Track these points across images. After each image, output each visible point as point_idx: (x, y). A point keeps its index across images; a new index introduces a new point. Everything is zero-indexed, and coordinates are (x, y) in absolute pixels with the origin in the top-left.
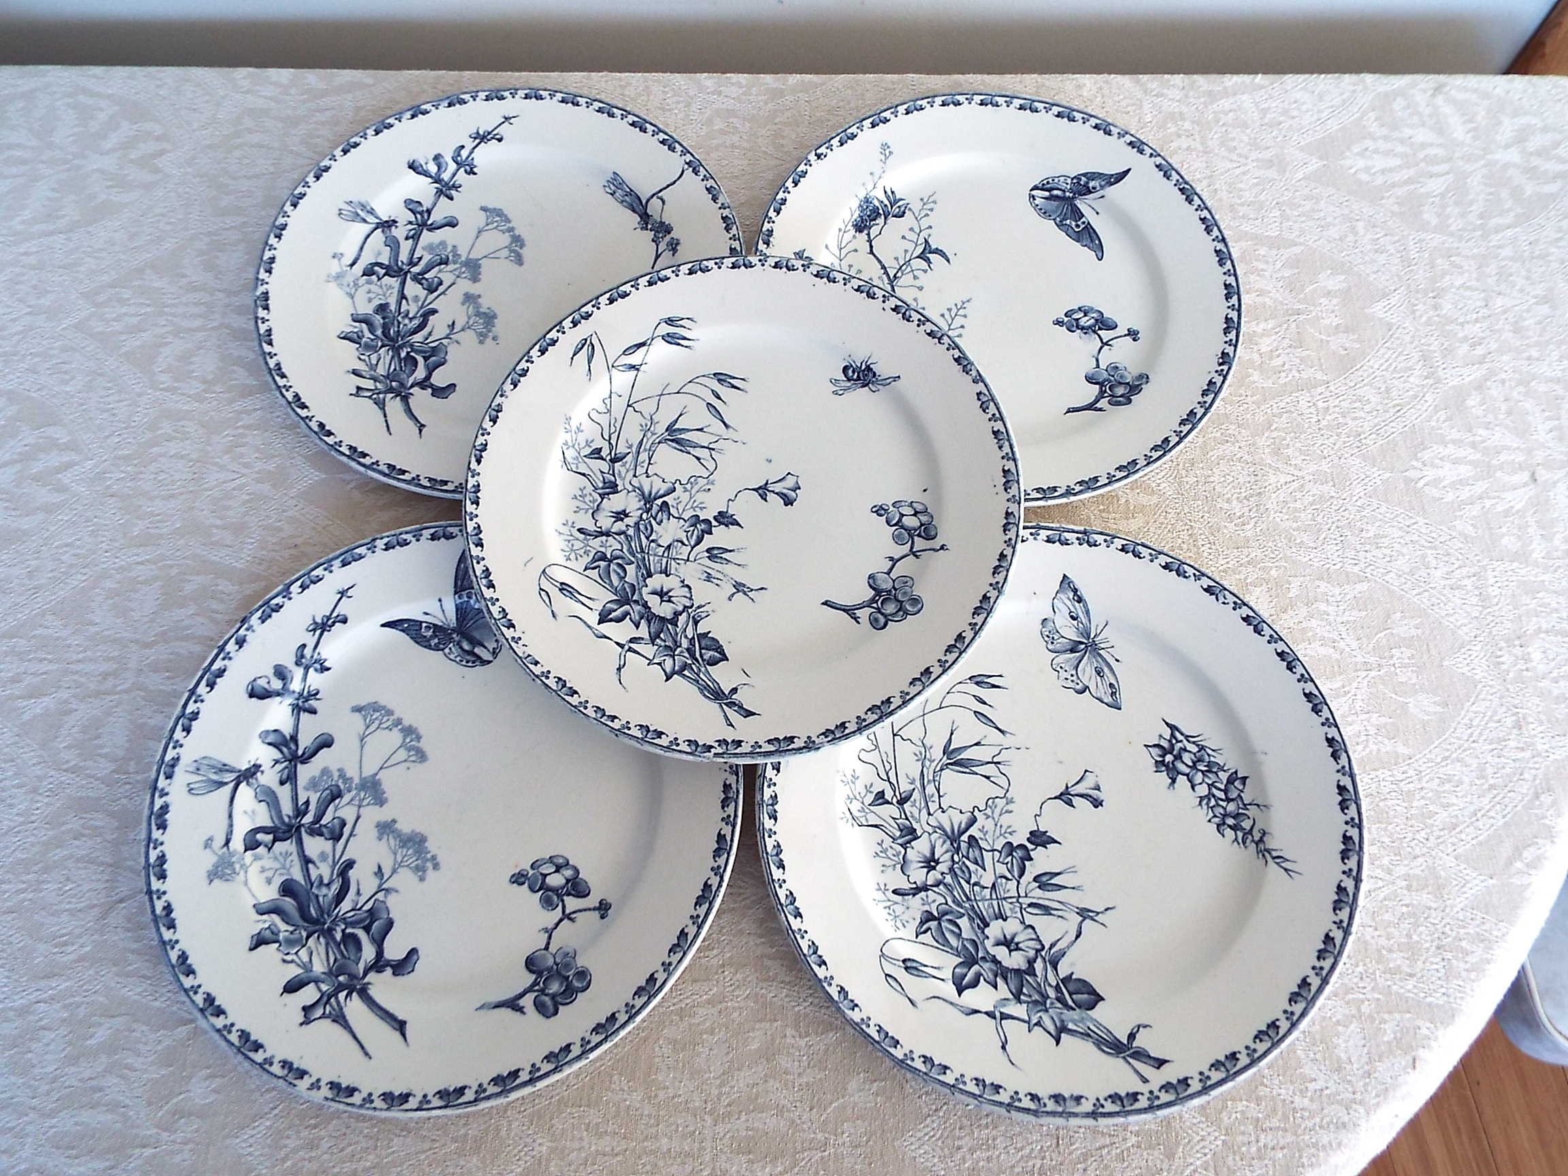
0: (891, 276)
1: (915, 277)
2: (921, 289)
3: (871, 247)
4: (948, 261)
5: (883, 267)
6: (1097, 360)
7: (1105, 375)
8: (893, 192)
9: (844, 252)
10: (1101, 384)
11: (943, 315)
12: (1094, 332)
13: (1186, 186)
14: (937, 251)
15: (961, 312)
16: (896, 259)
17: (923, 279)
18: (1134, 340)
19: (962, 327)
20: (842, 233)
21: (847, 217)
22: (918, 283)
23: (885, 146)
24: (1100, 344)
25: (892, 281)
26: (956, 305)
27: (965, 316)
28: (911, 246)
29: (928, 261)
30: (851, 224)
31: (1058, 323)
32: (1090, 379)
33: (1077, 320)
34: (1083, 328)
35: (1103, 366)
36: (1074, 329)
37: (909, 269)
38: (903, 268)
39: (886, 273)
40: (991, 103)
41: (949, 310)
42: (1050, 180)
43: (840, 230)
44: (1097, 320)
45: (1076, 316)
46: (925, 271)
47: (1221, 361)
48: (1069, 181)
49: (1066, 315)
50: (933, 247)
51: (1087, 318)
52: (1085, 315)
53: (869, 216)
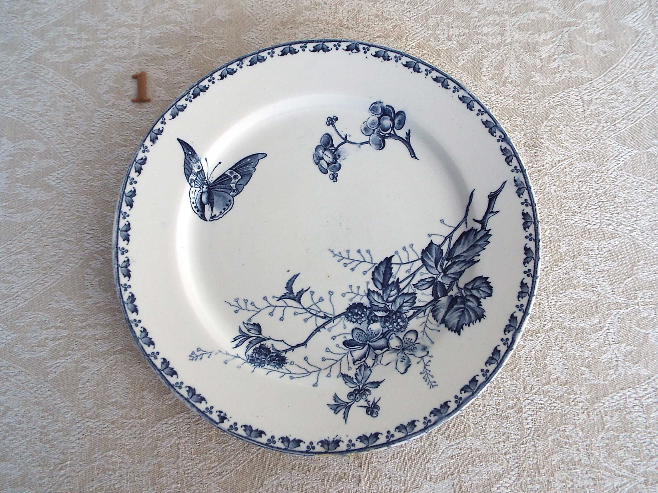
0: (325, 321)
1: (321, 300)
2: (331, 293)
3: (298, 346)
4: (296, 276)
5: (318, 329)
6: (362, 143)
7: (374, 136)
8: (235, 339)
9: (310, 369)
10: (383, 138)
11: (353, 269)
12: (336, 149)
13: (191, 92)
14: (289, 286)
15: (345, 255)
16: (306, 320)
17: (321, 291)
18: (337, 119)
19: (359, 251)
20: (294, 376)
21: (275, 375)
22: (326, 297)
23: (193, 357)
24: (347, 144)
25: (329, 319)
26: (339, 261)
27: (348, 251)
28: (289, 312)
29: (301, 293)
30: (280, 370)
31: (334, 178)
32: (381, 146)
33: (328, 164)
34: (335, 159)
35: (367, 139)
36: (337, 165)
37: (314, 307)
38: (314, 312)
39: (323, 326)
40: (126, 267)
41: (345, 265)
42: (193, 205)
43: (292, 378)
44: (325, 150)
45: (325, 165)
46: (312, 293)
47: (355, 51)
48: (193, 189)
49: (325, 172)
50: (285, 291)
51: (325, 157)
52: (323, 158)
53: (266, 356)
